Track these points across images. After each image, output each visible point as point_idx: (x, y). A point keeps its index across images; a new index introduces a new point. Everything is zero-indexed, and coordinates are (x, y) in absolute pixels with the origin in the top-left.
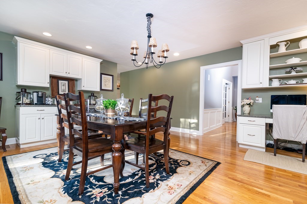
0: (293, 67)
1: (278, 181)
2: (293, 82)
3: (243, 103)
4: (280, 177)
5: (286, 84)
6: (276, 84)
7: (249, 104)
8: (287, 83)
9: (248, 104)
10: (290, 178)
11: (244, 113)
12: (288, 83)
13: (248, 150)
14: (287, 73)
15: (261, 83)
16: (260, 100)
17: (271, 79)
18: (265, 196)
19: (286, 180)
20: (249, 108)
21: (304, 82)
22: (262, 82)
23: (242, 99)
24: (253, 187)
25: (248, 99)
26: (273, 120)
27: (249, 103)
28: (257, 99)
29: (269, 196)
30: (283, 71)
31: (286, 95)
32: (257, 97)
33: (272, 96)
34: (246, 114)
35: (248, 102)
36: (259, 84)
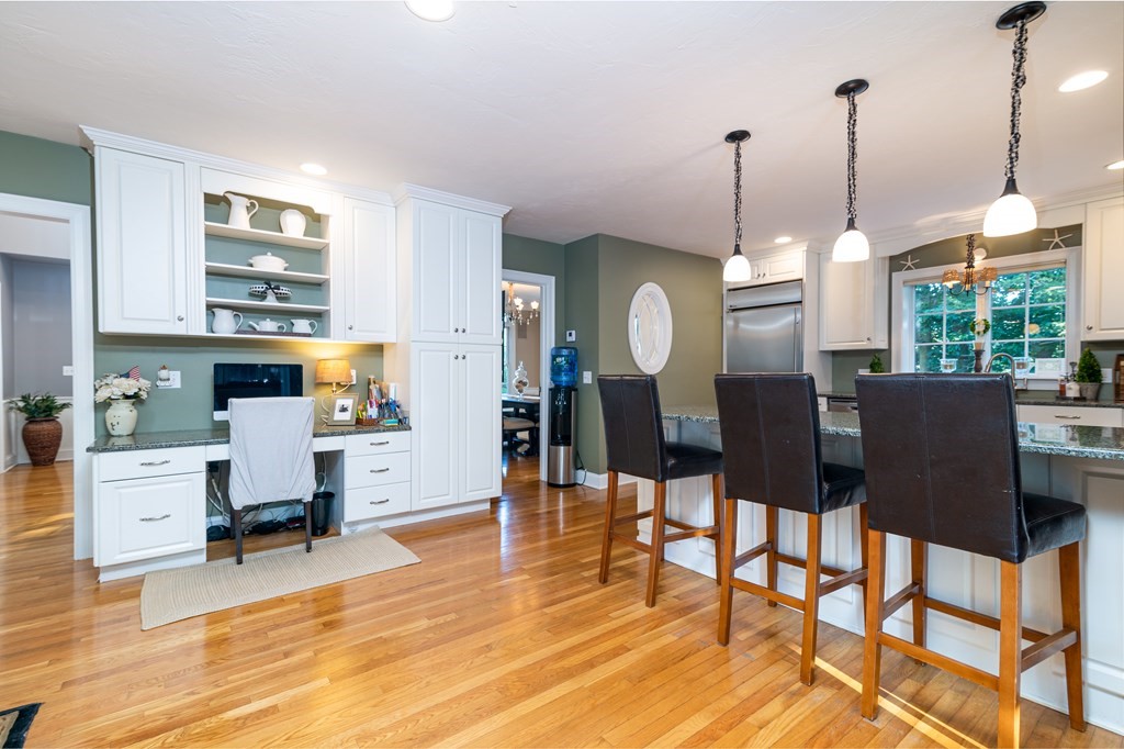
0: (271, 282)
1: (275, 643)
2: (269, 325)
3: (103, 394)
4: (277, 626)
5: (254, 331)
6: (226, 326)
7: (136, 396)
8: (255, 325)
9: (127, 397)
10: (298, 616)
11: (113, 433)
12: (258, 328)
13: (143, 581)
14: (252, 295)
15: (182, 319)
16: (174, 379)
17: (211, 308)
18: (266, 719)
19: (293, 628)
20: (135, 412)
21: (295, 330)
22: (183, 316)
23: (100, 375)
24: (220, 716)
25: (127, 376)
26: (231, 448)
27: (137, 390)
28: (163, 373)
29: (274, 709)
30: (245, 288)
31: (257, 365)
32: (164, 368)
33: (217, 366)
34: (119, 436)
35: (129, 385)
36: (174, 323)
